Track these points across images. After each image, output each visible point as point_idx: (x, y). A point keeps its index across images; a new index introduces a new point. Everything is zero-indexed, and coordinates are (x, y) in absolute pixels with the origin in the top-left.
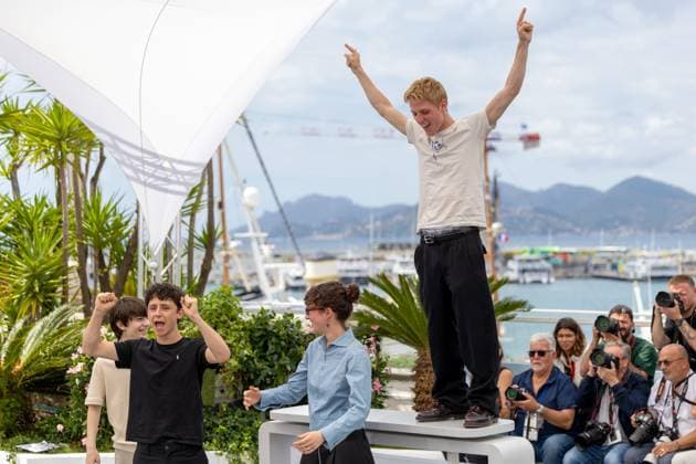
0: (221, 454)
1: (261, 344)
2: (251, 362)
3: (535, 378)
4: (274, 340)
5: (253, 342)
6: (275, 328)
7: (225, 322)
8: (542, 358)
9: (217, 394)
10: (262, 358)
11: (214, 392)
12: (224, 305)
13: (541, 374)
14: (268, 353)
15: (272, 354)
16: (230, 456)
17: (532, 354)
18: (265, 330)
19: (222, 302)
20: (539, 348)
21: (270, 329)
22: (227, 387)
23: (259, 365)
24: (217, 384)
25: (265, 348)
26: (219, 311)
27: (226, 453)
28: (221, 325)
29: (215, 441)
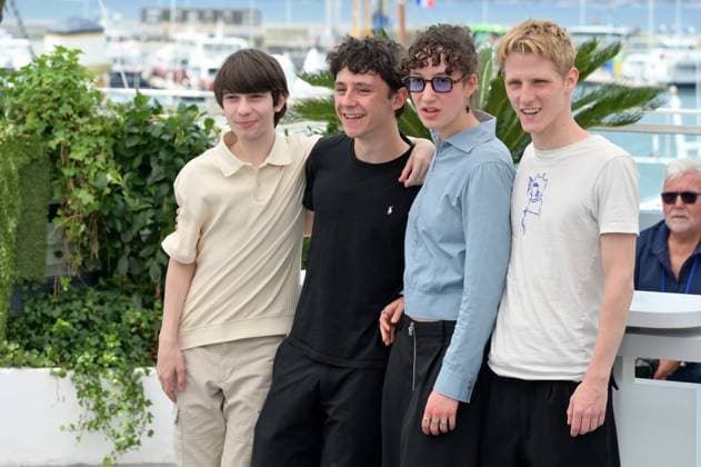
0: (63, 375)
1: (137, 162)
2: (117, 197)
3: (672, 243)
4: (163, 155)
5: (120, 158)
6: (165, 131)
7: (67, 118)
8: (690, 206)
9: (50, 259)
10: (138, 189)
11: (44, 255)
12: (65, 86)
13: (684, 237)
14: (149, 181)
15: (158, 183)
16: (80, 377)
17: (669, 198)
18: (146, 135)
19: (61, 79)
20: (683, 186)
21: (155, 134)
22: (71, 244)
23: (134, 203)
24: (51, 238)
25: (145, 170)
26: (56, 95)
27: (71, 373)
28: (60, 123)
29: (49, 349)
